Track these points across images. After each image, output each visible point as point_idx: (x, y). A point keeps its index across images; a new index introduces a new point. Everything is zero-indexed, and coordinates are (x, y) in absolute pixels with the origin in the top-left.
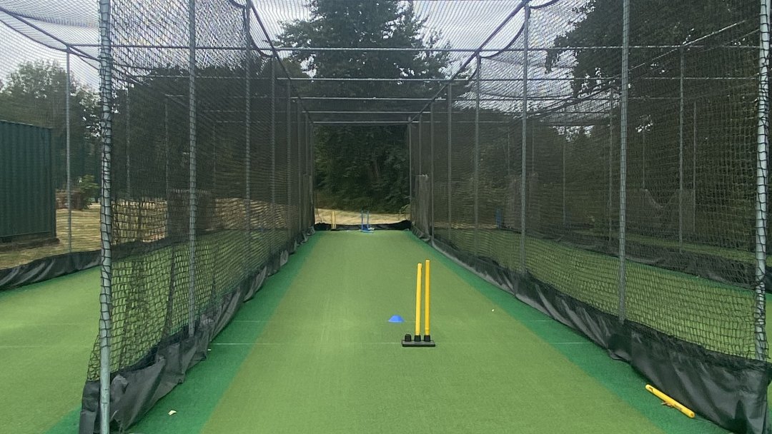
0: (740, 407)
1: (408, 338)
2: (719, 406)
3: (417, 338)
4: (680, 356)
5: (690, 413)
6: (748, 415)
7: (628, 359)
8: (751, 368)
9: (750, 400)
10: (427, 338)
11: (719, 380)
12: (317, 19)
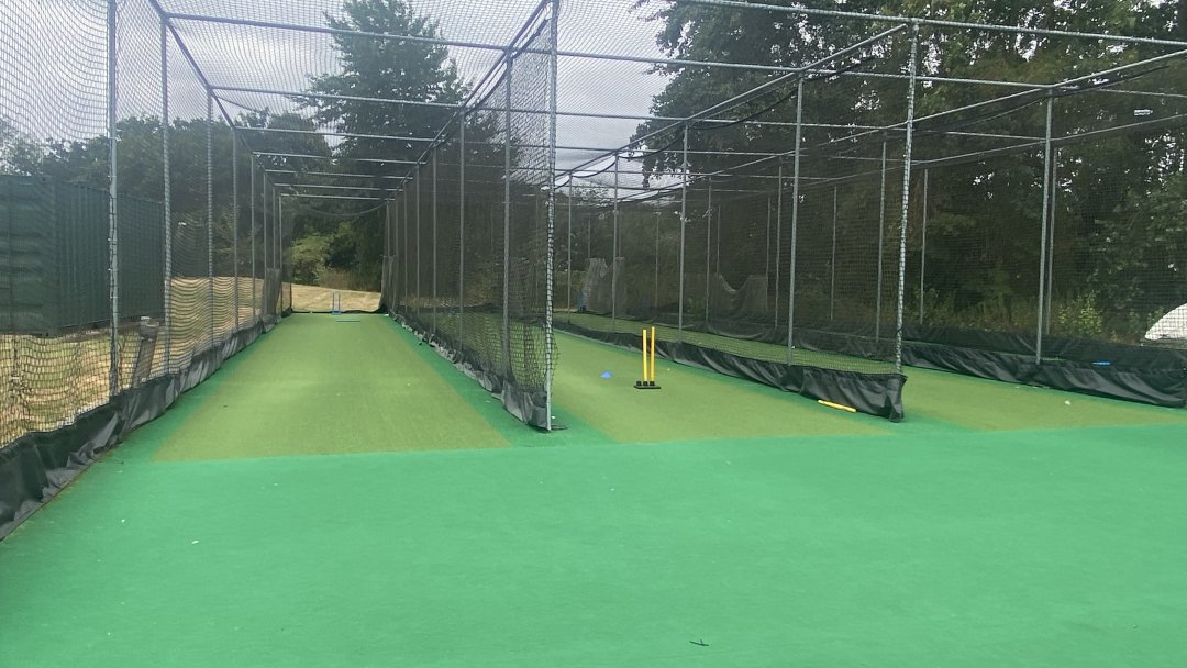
0: (888, 400)
1: (639, 383)
2: (872, 403)
3: (646, 383)
4: (844, 380)
5: (854, 410)
6: (893, 402)
7: (797, 390)
8: (893, 378)
9: (893, 395)
10: (652, 383)
11: (872, 390)
12: (348, 74)
